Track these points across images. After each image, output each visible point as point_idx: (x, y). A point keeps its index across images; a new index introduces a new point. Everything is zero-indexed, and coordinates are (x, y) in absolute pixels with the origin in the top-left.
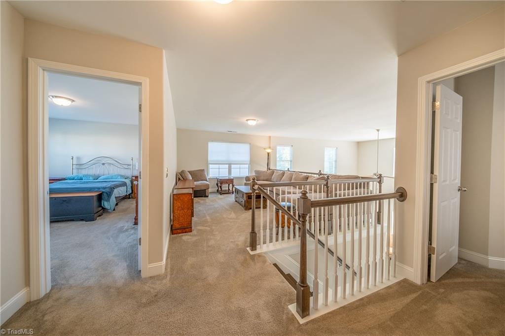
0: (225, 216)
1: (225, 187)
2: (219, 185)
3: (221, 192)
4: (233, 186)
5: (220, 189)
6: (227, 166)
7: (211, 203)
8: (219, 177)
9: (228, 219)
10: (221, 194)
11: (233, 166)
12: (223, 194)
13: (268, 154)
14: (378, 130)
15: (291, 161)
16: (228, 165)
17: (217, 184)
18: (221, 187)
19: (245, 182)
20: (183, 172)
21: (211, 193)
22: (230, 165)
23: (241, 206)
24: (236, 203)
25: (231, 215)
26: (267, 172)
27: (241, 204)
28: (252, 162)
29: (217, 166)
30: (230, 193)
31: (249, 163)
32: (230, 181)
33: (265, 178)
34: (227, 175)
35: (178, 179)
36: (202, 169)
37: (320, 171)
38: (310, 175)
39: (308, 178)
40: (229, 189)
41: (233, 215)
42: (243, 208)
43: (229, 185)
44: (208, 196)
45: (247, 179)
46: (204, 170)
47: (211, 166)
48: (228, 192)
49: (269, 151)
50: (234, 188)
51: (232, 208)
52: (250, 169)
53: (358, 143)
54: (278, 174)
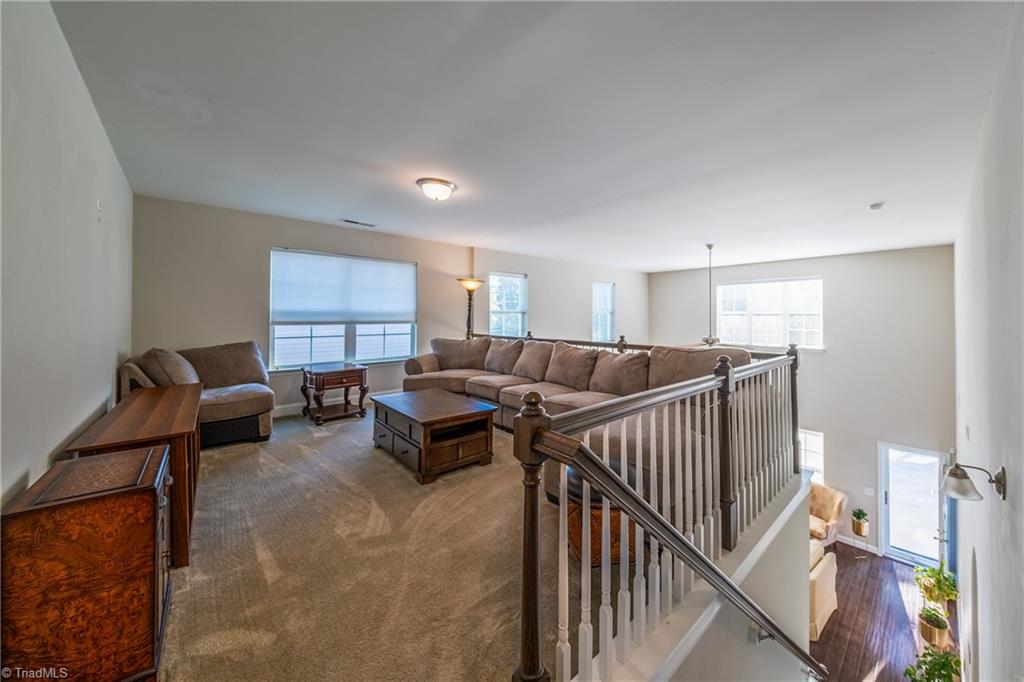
0: (342, 531)
1: (333, 397)
2: (312, 392)
3: (317, 414)
4: (364, 391)
5: (313, 404)
6: (341, 329)
7: (281, 468)
8: (311, 365)
9: (362, 543)
10: (318, 422)
11: (360, 329)
12: (325, 421)
13: (470, 293)
14: (710, 247)
15: (523, 313)
16: (343, 327)
17: (304, 390)
18: (318, 399)
19: (406, 376)
20: (153, 355)
21: (281, 420)
22: (350, 324)
23: (400, 467)
24: (379, 453)
25: (371, 523)
26: (469, 345)
27: (399, 460)
28: (422, 316)
29: (305, 330)
30: (352, 416)
31: (413, 318)
32: (353, 377)
33: (464, 361)
34: (342, 358)
35: (126, 384)
36: (244, 340)
37: (622, 337)
38: (600, 349)
39: (596, 358)
40: (347, 402)
41: (377, 521)
42: (411, 477)
43: (347, 390)
44: (266, 438)
45: (413, 366)
46: (250, 345)
47: (279, 331)
48: (344, 413)
49: (471, 285)
50: (366, 400)
51: (369, 478)
52: (417, 338)
53: (651, 277)
54: (503, 347)
